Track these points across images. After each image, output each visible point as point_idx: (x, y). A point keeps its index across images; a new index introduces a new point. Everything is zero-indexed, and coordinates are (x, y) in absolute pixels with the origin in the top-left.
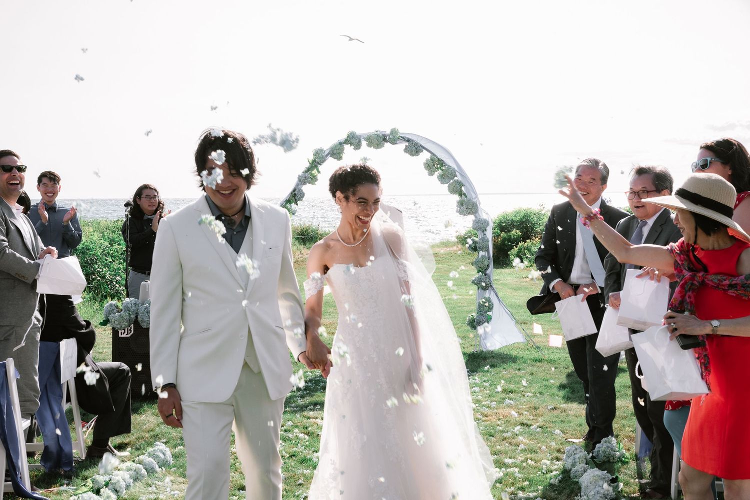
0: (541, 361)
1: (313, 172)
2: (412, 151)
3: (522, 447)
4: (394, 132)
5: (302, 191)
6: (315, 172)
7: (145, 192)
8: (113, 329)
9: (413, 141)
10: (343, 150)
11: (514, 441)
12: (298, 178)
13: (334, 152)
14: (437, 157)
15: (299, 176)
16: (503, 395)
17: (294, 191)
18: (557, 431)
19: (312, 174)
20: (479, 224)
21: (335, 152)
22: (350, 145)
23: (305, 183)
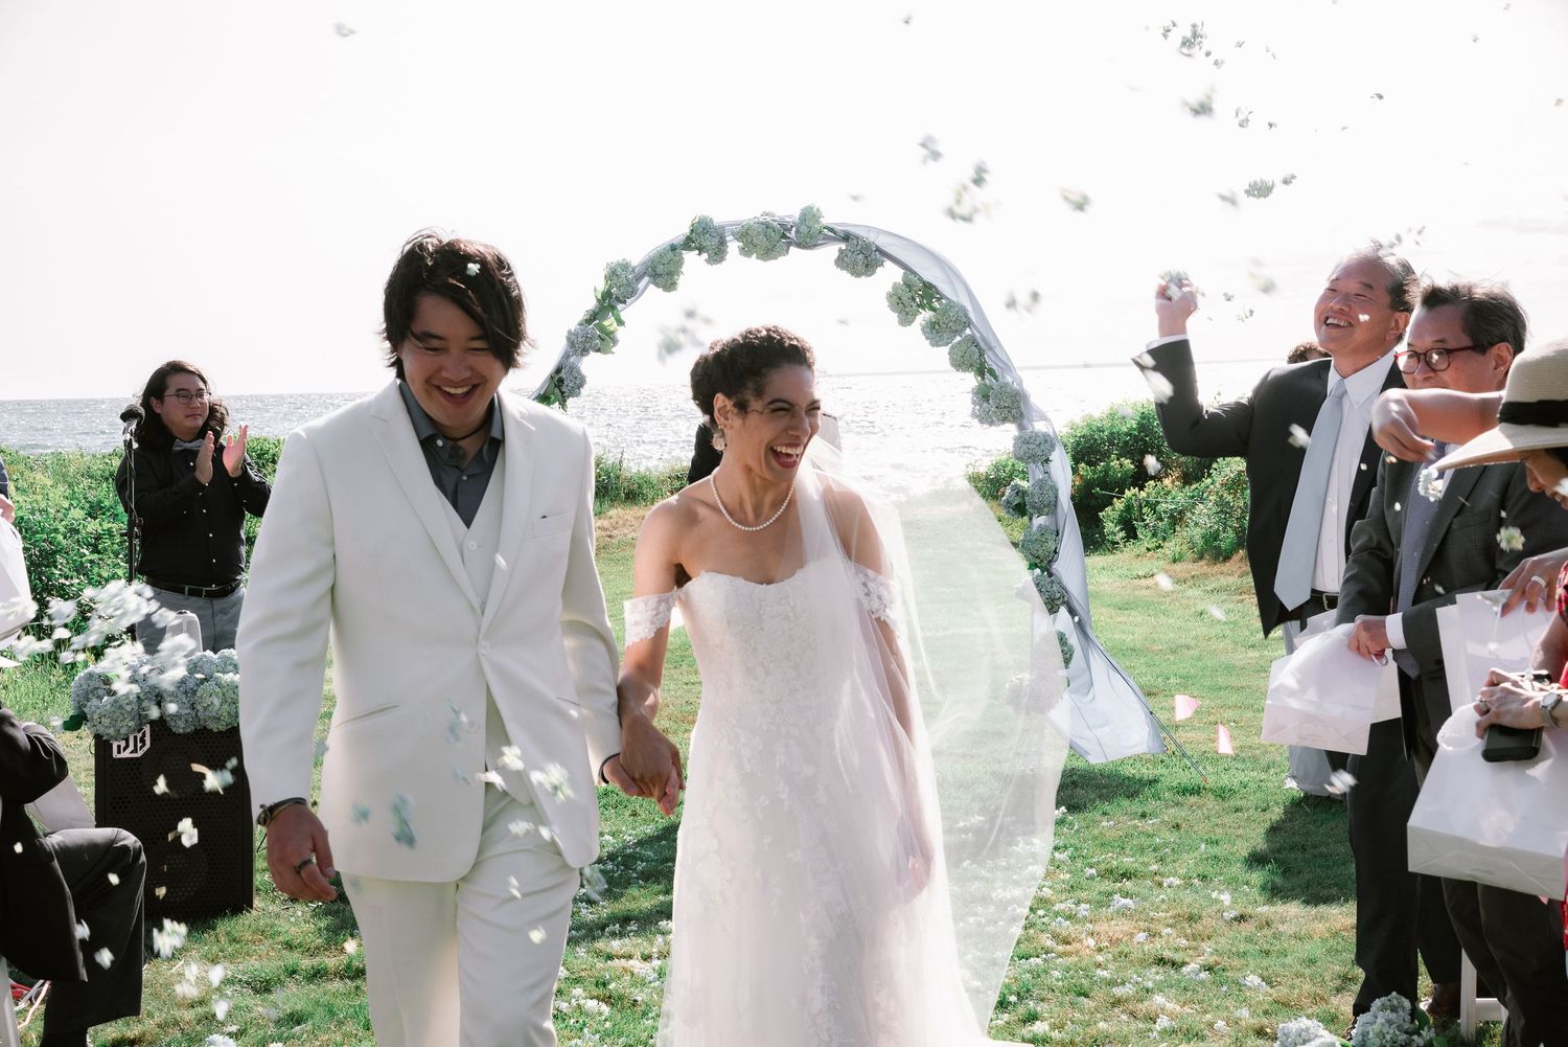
0: (1198, 793)
1: (606, 323)
2: (855, 263)
3: (1163, 1022)
4: (809, 215)
5: (579, 372)
6: (609, 322)
7: (175, 382)
8: (98, 737)
9: (857, 238)
10: (680, 262)
11: (1142, 1007)
12: (568, 339)
13: (659, 271)
14: (921, 279)
15: (569, 332)
16: (1107, 885)
17: (558, 370)
18: (1253, 980)
19: (602, 329)
20: (1032, 446)
21: (660, 269)
22: (697, 252)
23: (584, 352)
